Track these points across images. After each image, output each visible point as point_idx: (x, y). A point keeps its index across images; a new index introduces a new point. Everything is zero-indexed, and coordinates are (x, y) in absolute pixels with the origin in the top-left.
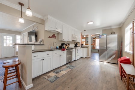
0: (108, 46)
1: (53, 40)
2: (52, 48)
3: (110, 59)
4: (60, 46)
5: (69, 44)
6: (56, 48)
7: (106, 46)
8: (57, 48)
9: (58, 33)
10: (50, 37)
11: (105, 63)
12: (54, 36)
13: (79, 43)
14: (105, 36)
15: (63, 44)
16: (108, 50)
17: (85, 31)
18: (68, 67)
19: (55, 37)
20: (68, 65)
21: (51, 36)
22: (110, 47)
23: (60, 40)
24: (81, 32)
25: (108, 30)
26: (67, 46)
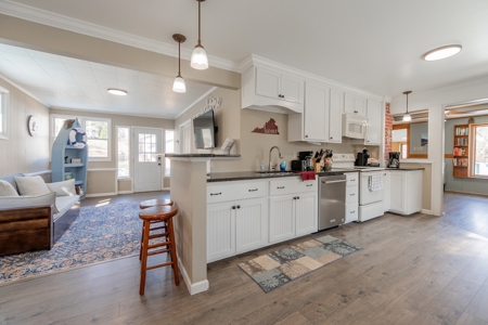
1: (270, 140)
2: (264, 169)
4: (293, 163)
5: (331, 155)
6: (279, 169)
8: (283, 170)
9: (288, 114)
10: (257, 131)
12: (271, 127)
13: (376, 148)
15: (304, 155)
17: (407, 93)
18: (326, 245)
19: (277, 128)
20: (328, 238)
21: (261, 126)
23: (291, 139)
24: (388, 100)
26: (322, 161)
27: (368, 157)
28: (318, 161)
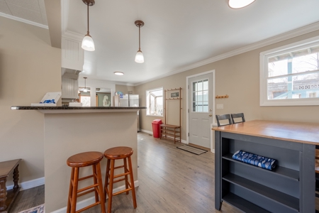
14: (127, 95)
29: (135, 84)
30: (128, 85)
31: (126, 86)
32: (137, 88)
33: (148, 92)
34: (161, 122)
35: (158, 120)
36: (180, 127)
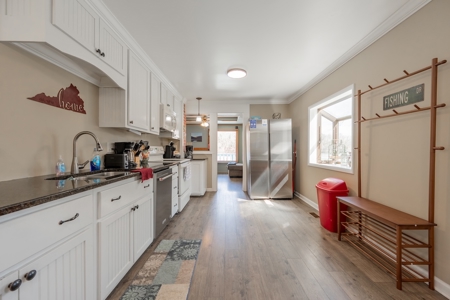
0: (273, 151)
3: (277, 189)
5: (147, 148)
7: (267, 153)
11: (268, 202)
13: (178, 141)
14: (265, 122)
16: (272, 164)
17: (199, 99)
21: (53, 93)
22: (276, 156)
23: (106, 122)
25: (263, 109)
26: (141, 155)
27: (174, 149)
28: (137, 155)
29: (288, 97)
30: (274, 102)
31: (269, 106)
32: (293, 106)
33: (313, 110)
34: (342, 189)
35: (335, 181)
36: (430, 226)
